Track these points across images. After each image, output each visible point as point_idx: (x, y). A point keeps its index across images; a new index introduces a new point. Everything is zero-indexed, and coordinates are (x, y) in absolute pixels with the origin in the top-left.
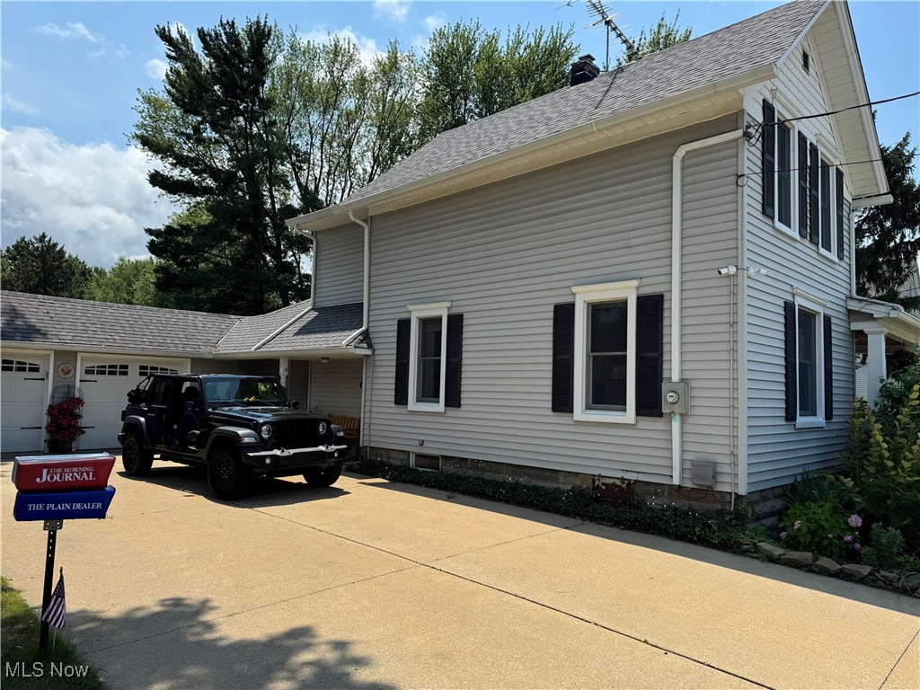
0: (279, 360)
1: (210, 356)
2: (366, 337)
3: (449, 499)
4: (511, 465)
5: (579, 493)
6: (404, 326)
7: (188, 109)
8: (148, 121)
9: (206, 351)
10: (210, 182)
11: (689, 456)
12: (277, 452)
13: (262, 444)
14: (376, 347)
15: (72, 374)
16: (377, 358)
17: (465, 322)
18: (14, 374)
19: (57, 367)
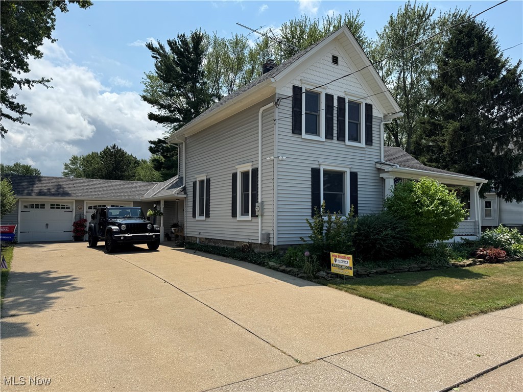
0: (160, 201)
1: (139, 200)
2: (184, 190)
3: (194, 253)
4: (222, 240)
5: (238, 249)
6: (195, 183)
7: (166, 81)
8: (149, 88)
9: (138, 198)
10: (178, 116)
11: (264, 232)
12: (127, 235)
13: (121, 232)
14: (188, 193)
15: (82, 209)
16: (188, 198)
17: (211, 182)
18: (60, 209)
19: (76, 207)
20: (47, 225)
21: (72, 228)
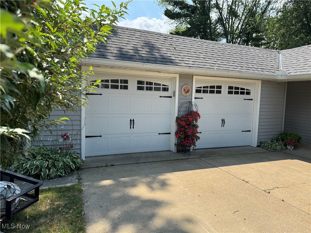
9: (278, 74)
15: (190, 92)
18: (153, 92)
19: (181, 87)
20: (132, 122)
21: (174, 128)
